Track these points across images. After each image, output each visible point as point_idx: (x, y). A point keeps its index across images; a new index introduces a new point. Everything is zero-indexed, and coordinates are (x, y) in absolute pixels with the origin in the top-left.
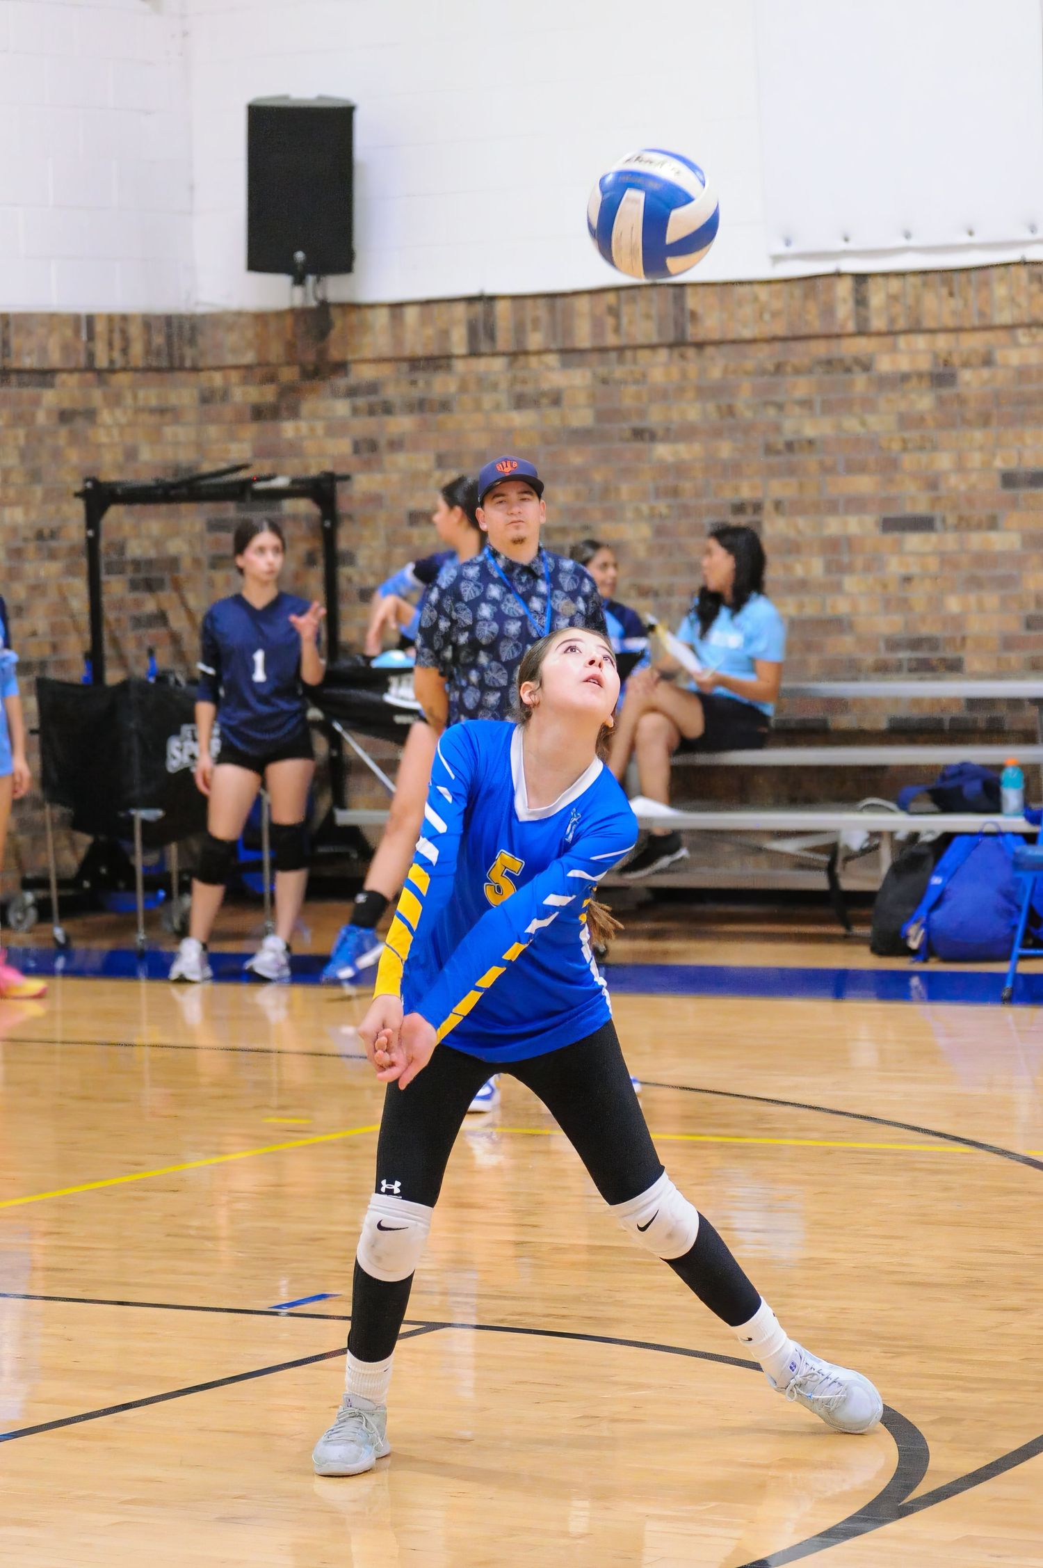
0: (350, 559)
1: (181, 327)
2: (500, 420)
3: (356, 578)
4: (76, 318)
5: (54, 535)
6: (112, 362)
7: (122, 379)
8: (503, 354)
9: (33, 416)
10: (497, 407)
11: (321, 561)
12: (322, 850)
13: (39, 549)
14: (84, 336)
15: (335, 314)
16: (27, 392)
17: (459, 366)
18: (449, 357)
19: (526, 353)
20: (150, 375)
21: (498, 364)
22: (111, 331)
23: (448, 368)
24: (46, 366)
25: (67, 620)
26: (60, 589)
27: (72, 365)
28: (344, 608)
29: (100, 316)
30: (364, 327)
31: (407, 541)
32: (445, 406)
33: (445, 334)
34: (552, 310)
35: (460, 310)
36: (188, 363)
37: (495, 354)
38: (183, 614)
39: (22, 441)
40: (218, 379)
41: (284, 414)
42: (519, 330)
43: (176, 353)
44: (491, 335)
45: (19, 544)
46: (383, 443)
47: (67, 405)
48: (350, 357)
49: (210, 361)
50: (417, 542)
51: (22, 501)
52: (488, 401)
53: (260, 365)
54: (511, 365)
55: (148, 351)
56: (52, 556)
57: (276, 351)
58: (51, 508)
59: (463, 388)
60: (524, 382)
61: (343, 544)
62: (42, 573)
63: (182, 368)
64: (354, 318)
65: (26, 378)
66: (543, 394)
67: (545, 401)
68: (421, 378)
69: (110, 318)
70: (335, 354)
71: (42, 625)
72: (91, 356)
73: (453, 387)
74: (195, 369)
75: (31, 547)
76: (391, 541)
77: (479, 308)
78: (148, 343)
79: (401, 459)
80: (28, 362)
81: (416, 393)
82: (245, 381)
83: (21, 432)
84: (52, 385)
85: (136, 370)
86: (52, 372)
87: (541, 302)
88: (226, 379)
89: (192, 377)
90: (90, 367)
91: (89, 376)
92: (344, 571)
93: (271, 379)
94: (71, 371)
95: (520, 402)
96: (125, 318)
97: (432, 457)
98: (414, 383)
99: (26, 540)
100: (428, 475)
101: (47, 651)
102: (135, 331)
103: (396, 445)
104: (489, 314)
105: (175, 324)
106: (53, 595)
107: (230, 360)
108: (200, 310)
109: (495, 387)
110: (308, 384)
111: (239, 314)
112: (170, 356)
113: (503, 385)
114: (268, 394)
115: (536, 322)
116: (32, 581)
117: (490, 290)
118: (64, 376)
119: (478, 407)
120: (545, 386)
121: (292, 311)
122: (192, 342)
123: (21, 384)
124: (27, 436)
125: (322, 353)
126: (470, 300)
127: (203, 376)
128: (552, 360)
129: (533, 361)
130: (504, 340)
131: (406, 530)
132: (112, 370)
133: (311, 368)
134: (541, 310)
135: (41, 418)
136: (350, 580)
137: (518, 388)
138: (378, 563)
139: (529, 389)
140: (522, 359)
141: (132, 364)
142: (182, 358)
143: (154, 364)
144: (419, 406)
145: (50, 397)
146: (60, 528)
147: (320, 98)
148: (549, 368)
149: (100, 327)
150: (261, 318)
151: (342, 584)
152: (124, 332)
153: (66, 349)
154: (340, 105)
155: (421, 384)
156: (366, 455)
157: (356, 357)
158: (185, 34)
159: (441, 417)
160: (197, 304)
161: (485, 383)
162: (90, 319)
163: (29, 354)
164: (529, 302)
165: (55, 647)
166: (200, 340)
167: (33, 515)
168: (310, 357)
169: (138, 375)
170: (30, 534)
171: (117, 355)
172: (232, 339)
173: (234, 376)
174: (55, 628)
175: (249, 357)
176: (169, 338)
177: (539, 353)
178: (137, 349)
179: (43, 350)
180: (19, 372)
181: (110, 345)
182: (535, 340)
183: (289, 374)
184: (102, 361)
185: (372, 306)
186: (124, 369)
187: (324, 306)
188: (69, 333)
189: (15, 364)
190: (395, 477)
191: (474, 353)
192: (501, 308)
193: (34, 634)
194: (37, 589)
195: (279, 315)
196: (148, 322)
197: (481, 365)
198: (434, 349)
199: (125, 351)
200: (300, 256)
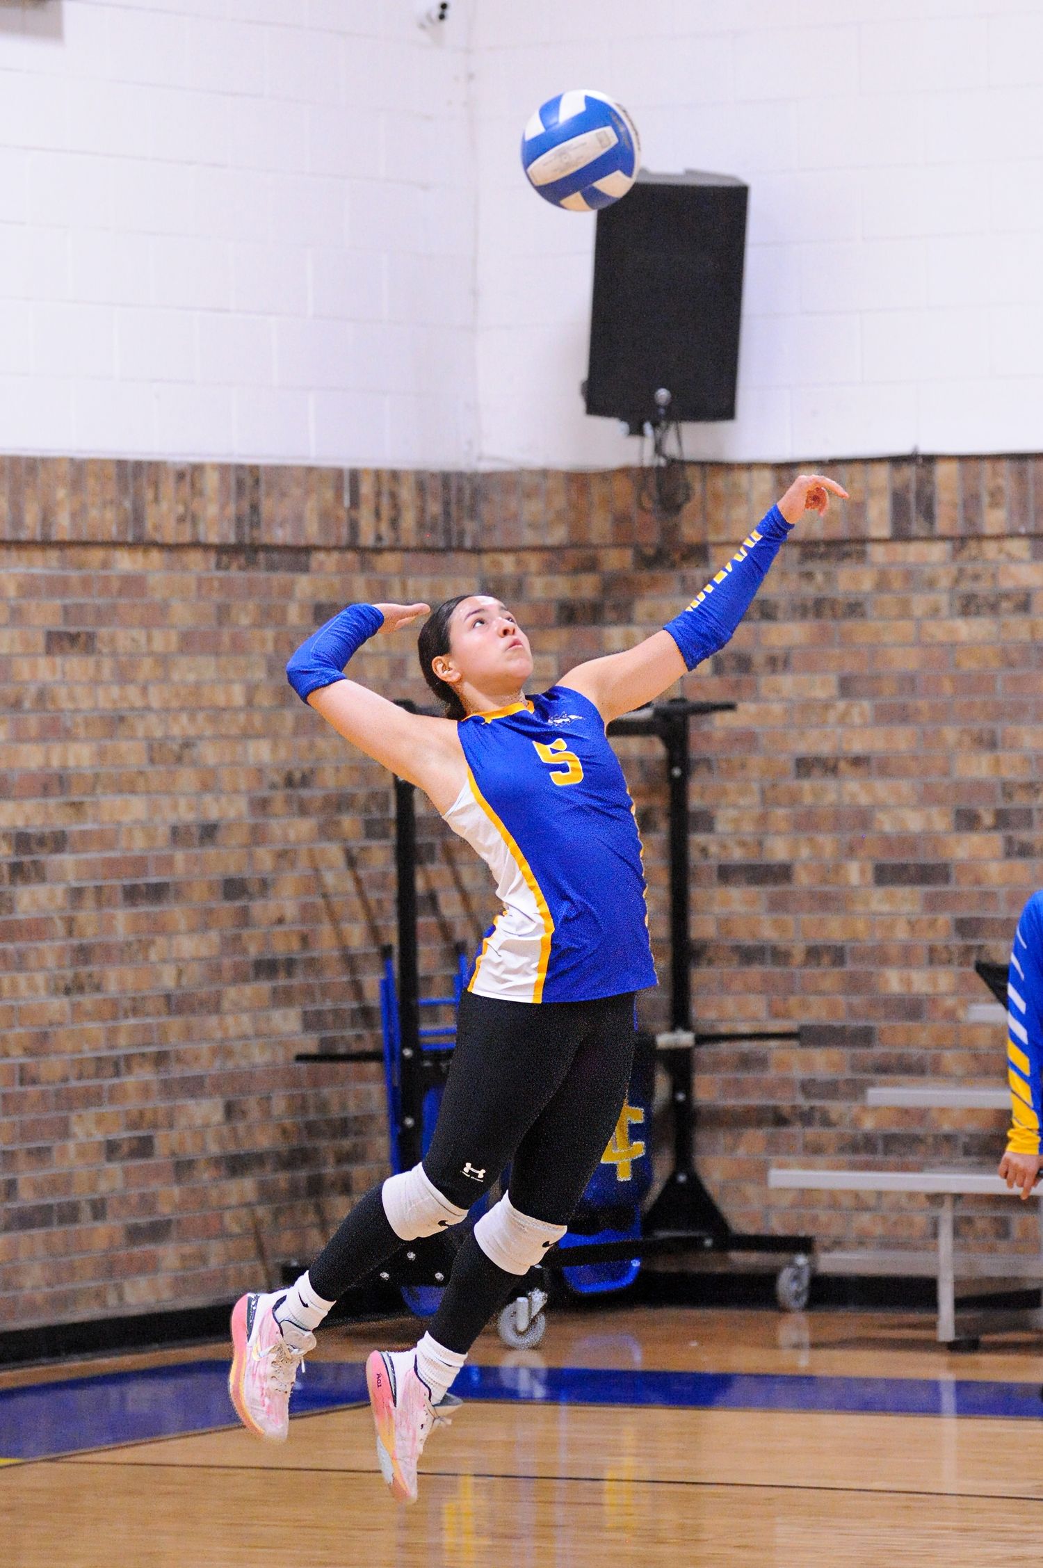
0: (707, 822)
1: (460, 490)
2: (937, 631)
3: (714, 849)
4: (339, 473)
5: (305, 781)
6: (379, 538)
7: (389, 562)
8: (943, 538)
9: (284, 612)
10: (935, 612)
11: (664, 826)
12: (663, 1234)
13: (288, 801)
14: (347, 502)
15: (692, 474)
16: (279, 577)
17: (877, 553)
18: (863, 541)
19: (980, 538)
20: (423, 557)
21: (938, 552)
22: (378, 494)
23: (862, 556)
24: (303, 542)
25: (320, 901)
26: (311, 856)
27: (332, 541)
28: (696, 893)
29: (366, 471)
30: (737, 496)
31: (794, 799)
32: (855, 609)
33: (858, 508)
34: (1021, 477)
35: (882, 474)
36: (468, 543)
37: (931, 538)
38: (456, 896)
39: (270, 647)
40: (508, 564)
41: (610, 615)
42: (971, 502)
43: (455, 528)
44: (929, 515)
45: (266, 793)
46: (759, 659)
47: (323, 598)
48: (712, 538)
49: (498, 539)
50: (808, 799)
51: (270, 733)
52: (919, 604)
53: (574, 545)
54: (957, 551)
55: (421, 525)
56: (303, 810)
57: (600, 527)
58: (303, 742)
59: (882, 584)
60: (976, 577)
61: (695, 802)
62: (292, 835)
63: (461, 549)
64: (720, 482)
65: (276, 556)
66: (1007, 596)
67: (1005, 605)
68: (818, 568)
69: (378, 474)
70: (689, 532)
71: (291, 909)
72: (354, 527)
73: (867, 584)
74: (477, 551)
75: (279, 796)
76: (768, 799)
77: (910, 473)
78: (422, 510)
79: (786, 682)
80: (281, 535)
81: (810, 591)
82: (550, 569)
83: (269, 634)
84: (305, 569)
85: (406, 550)
86: (308, 550)
87: (1005, 466)
88: (519, 563)
89: (473, 560)
90: (353, 546)
91: (350, 556)
92: (697, 839)
93: (590, 565)
94: (327, 549)
95: (969, 606)
96: (395, 475)
97: (833, 679)
98: (809, 576)
99: (273, 786)
100: (827, 706)
101: (295, 944)
102: (407, 494)
103: (778, 663)
104: (925, 483)
105: (454, 485)
106: (303, 863)
107: (529, 537)
108: (484, 466)
109: (931, 584)
110: (644, 576)
111: (545, 473)
112: (447, 532)
113: (945, 582)
114: (588, 586)
115: (996, 496)
116: (279, 847)
117: (926, 448)
118: (321, 556)
119: (905, 612)
120: (1007, 584)
121: (625, 471)
122: (473, 513)
123: (272, 567)
124: (276, 641)
125: (670, 532)
126: (897, 461)
127: (486, 560)
128: (1019, 548)
129: (990, 549)
130: (947, 518)
131: (792, 783)
132: (378, 551)
133: (650, 552)
134: (1005, 477)
135: (294, 614)
136: (704, 851)
137: (966, 586)
138: (748, 828)
139: (983, 588)
140: (973, 544)
141: (403, 542)
142: (461, 534)
143: (429, 543)
144: (818, 608)
145: (304, 585)
146: (312, 771)
147: (690, 173)
148: (1011, 558)
149: (366, 488)
150: (579, 481)
151: (694, 856)
152: (393, 496)
153: (325, 517)
154: (727, 183)
155: (819, 578)
156: (732, 677)
157: (723, 538)
158: (471, 77)
159: (848, 624)
160: (480, 458)
161: (913, 578)
162: (355, 475)
163: (282, 525)
164: (987, 466)
165: (305, 940)
166: (484, 510)
167: (283, 753)
168: (652, 538)
169: (408, 557)
170: (278, 779)
171: (384, 528)
172: (533, 508)
173: (533, 562)
174: (307, 912)
175: (558, 535)
176: (446, 504)
177: (998, 538)
178: (409, 519)
179: (299, 519)
180: (269, 548)
181: (377, 514)
182: (994, 520)
183: (617, 560)
184: (367, 539)
185: (749, 466)
186: (392, 549)
187: (676, 466)
188: (329, 495)
189: (266, 538)
190: (777, 708)
191: (901, 535)
192: (943, 471)
193: (280, 921)
194: (285, 856)
195: (605, 476)
196: (423, 482)
197: (912, 553)
198: (840, 530)
199: (394, 523)
200: (663, 394)
